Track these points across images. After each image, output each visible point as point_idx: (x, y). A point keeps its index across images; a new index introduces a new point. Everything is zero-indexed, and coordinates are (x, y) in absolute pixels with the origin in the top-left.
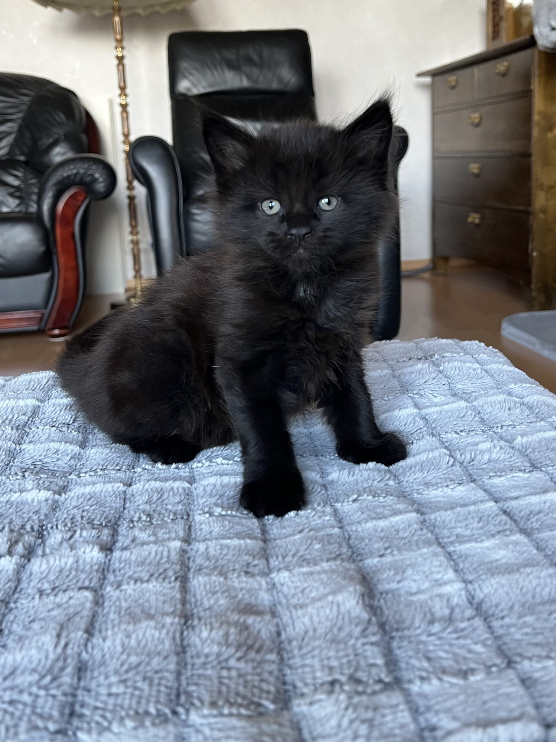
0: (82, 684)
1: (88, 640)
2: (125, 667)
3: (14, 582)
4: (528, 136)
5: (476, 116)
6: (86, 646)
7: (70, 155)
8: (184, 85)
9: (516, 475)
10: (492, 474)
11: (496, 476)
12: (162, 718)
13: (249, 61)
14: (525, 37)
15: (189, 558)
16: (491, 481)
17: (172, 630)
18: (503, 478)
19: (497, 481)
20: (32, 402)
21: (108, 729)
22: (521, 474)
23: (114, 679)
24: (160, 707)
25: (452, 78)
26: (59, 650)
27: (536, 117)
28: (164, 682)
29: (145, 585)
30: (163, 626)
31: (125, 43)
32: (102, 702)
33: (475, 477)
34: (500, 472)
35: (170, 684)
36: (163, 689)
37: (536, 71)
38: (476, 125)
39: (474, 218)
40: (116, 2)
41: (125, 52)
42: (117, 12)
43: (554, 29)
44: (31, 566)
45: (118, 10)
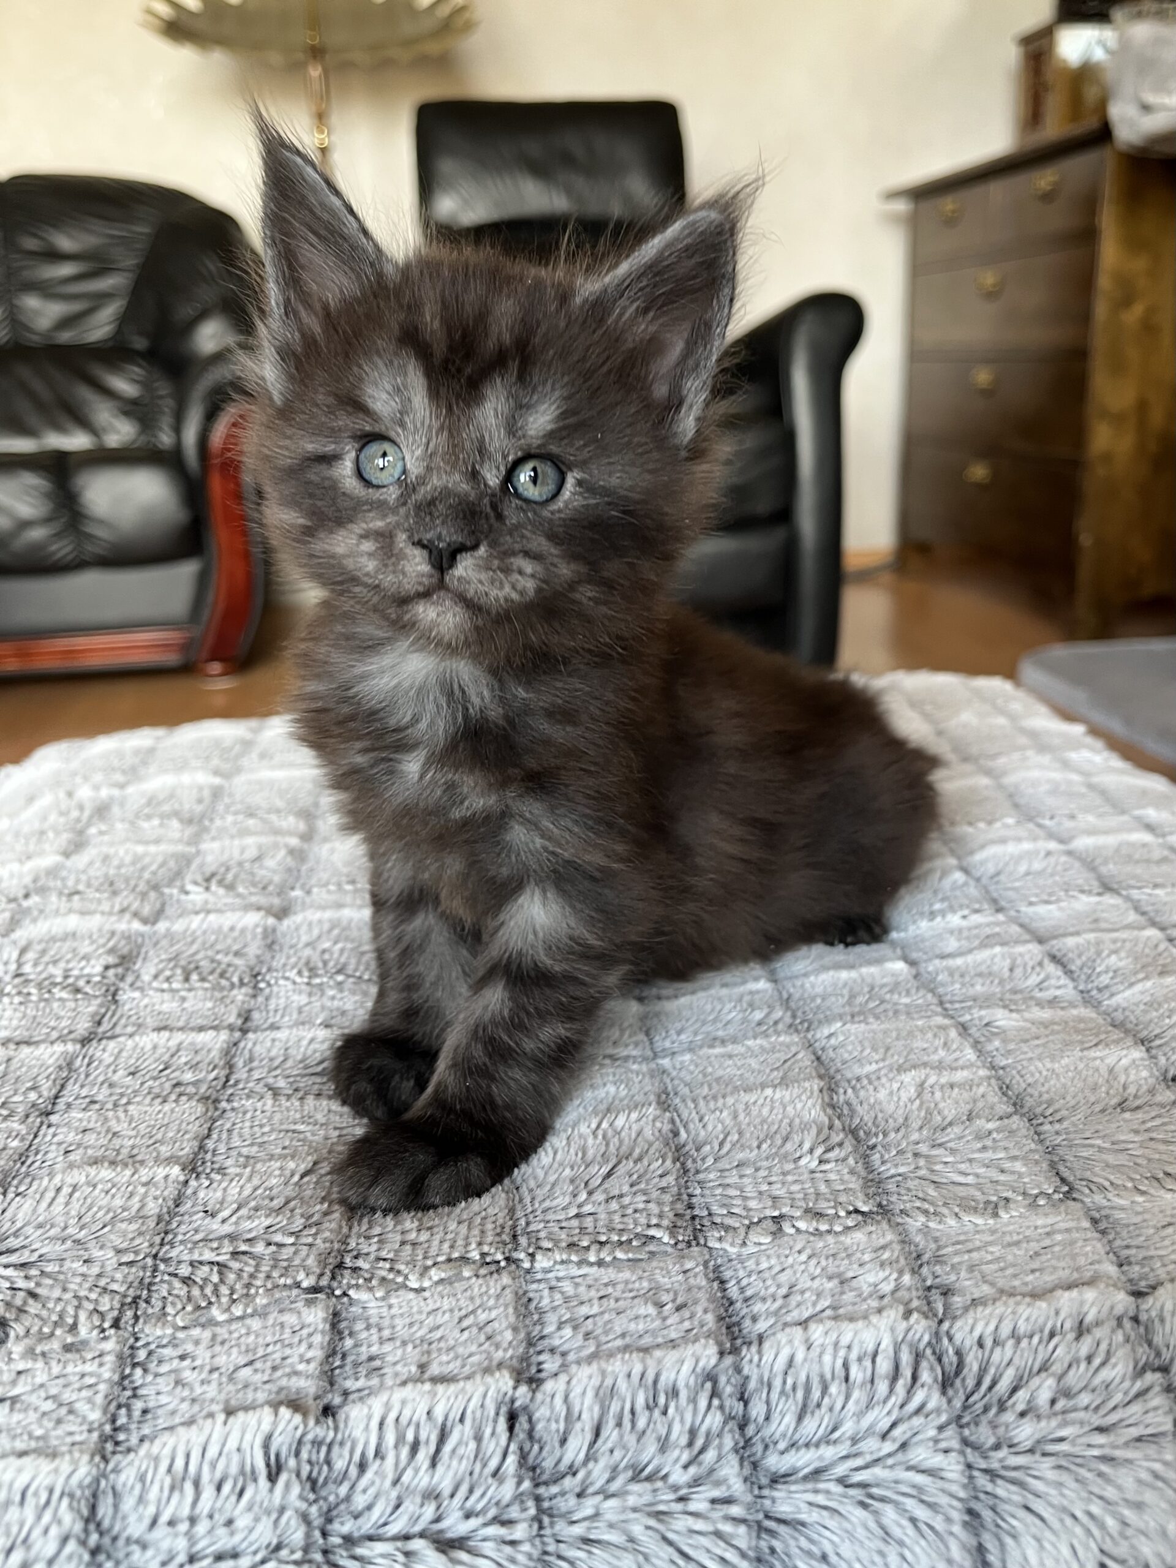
3: (223, 1068)
4: (1084, 318)
5: (989, 279)
8: (447, 206)
11: (1041, 902)
12: (491, 1267)
13: (568, 160)
14: (1090, 123)
16: (1032, 910)
18: (1053, 906)
19: (1042, 910)
22: (1083, 897)
24: (486, 1250)
25: (948, 204)
27: (1104, 281)
31: (335, 119)
33: (1003, 903)
37: (1109, 190)
38: (991, 295)
39: (979, 472)
40: (313, 38)
41: (333, 138)
42: (315, 57)
43: (1146, 108)
44: (250, 1045)
45: (316, 53)
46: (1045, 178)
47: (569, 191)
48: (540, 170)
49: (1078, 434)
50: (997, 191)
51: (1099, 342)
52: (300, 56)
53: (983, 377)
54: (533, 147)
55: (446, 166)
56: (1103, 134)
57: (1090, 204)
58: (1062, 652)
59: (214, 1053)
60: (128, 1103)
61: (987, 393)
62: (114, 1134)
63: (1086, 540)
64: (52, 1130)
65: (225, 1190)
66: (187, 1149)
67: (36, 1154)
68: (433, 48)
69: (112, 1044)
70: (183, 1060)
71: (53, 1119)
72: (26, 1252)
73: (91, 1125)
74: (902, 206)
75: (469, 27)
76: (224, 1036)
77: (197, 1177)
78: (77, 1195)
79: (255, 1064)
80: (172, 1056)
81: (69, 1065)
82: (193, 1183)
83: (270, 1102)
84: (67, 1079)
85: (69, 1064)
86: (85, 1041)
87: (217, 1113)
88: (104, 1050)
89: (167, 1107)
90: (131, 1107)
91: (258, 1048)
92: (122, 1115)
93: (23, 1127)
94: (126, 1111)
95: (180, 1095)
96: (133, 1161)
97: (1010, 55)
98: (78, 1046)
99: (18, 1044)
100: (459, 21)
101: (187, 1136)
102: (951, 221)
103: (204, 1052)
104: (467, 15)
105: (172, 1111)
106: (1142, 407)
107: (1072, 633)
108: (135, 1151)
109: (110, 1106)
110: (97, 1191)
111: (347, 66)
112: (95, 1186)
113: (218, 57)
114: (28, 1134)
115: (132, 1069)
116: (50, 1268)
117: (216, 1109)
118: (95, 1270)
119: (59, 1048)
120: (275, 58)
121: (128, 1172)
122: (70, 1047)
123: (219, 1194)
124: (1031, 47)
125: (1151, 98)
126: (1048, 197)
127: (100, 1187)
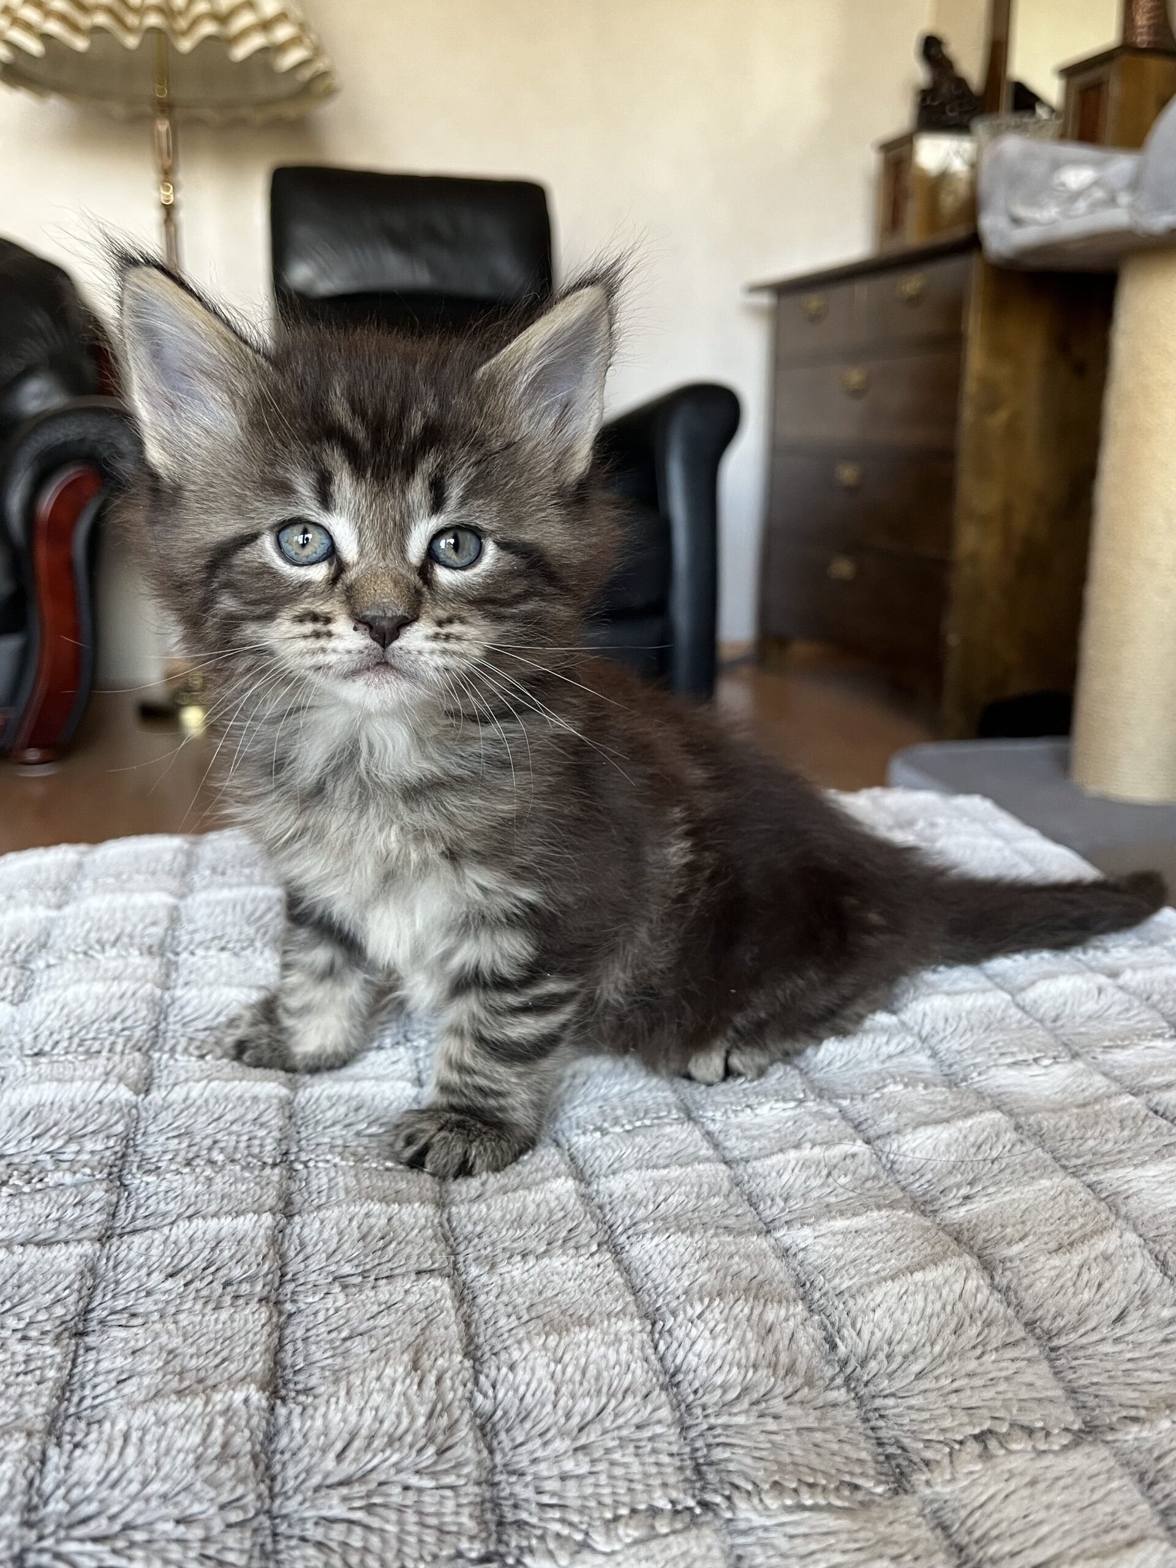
0: (498, 1459)
1: (477, 1373)
2: (575, 1421)
3: (275, 1258)
4: (951, 419)
5: (855, 377)
6: (476, 1382)
7: (58, 400)
8: (301, 274)
9: (1152, 1044)
10: (1107, 1043)
11: (1117, 1047)
12: (687, 1517)
15: (601, 1207)
16: (1109, 1056)
17: (637, 1344)
18: (1131, 1052)
19: (1120, 1056)
20: (162, 899)
21: (585, 1546)
22: (1158, 1043)
23: (560, 1445)
24: (674, 1494)
25: (813, 301)
26: (429, 1393)
27: (970, 386)
28: (661, 1445)
29: (546, 1261)
30: (618, 1340)
31: (181, 176)
32: (553, 1494)
33: (1076, 1048)
34: (1122, 1040)
35: (675, 1449)
36: (665, 1459)
38: (857, 393)
39: (843, 568)
40: (162, 92)
41: (179, 195)
42: (163, 111)
43: (1017, 221)
44: (297, 1229)
45: (166, 108)
46: (911, 283)
47: (433, 268)
48: (401, 243)
49: (946, 534)
50: (862, 291)
51: (966, 444)
52: (148, 109)
53: (848, 474)
54: (398, 220)
55: (302, 232)
56: (973, 242)
57: (954, 310)
58: (931, 751)
59: (259, 1241)
60: (177, 1312)
61: (852, 490)
62: (170, 1352)
63: (953, 640)
64: (92, 1355)
65: (325, 1416)
66: (260, 1365)
67: (83, 1386)
68: (290, 111)
69: (137, 1239)
70: (227, 1254)
71: (90, 1340)
72: (103, 1521)
73: (141, 1344)
74: (765, 300)
75: (330, 93)
76: (267, 1219)
77: (284, 1400)
78: (148, 1438)
79: (309, 1250)
80: (213, 1249)
81: (91, 1270)
82: (282, 1411)
83: (341, 1299)
84: (94, 1288)
85: (93, 1270)
86: (103, 1239)
87: (283, 1318)
88: (129, 1248)
89: (224, 1315)
90: (181, 1317)
91: (306, 1231)
92: (172, 1327)
93: (56, 1351)
94: (176, 1322)
95: (237, 1297)
96: (204, 1386)
97: (870, 161)
98: (98, 1245)
99: (22, 1245)
100: (320, 86)
101: (257, 1349)
102: (815, 318)
103: (247, 1242)
104: (328, 81)
105: (232, 1318)
106: (1007, 509)
107: (938, 732)
108: (202, 1374)
109: (156, 1316)
110: (169, 1431)
111: (195, 123)
112: (165, 1424)
113: (54, 104)
114: (64, 1360)
115: (170, 1270)
116: (139, 1536)
117: (280, 1313)
118: (196, 1533)
119: (76, 1250)
120: (118, 109)
121: (199, 1402)
122: (87, 1248)
123: (319, 1422)
124: (892, 153)
125: (1022, 212)
126: (914, 301)
127: (172, 1425)
